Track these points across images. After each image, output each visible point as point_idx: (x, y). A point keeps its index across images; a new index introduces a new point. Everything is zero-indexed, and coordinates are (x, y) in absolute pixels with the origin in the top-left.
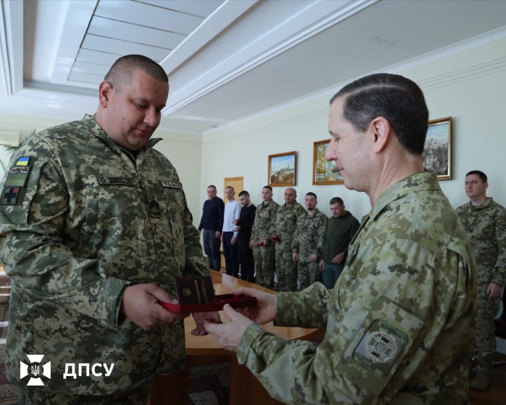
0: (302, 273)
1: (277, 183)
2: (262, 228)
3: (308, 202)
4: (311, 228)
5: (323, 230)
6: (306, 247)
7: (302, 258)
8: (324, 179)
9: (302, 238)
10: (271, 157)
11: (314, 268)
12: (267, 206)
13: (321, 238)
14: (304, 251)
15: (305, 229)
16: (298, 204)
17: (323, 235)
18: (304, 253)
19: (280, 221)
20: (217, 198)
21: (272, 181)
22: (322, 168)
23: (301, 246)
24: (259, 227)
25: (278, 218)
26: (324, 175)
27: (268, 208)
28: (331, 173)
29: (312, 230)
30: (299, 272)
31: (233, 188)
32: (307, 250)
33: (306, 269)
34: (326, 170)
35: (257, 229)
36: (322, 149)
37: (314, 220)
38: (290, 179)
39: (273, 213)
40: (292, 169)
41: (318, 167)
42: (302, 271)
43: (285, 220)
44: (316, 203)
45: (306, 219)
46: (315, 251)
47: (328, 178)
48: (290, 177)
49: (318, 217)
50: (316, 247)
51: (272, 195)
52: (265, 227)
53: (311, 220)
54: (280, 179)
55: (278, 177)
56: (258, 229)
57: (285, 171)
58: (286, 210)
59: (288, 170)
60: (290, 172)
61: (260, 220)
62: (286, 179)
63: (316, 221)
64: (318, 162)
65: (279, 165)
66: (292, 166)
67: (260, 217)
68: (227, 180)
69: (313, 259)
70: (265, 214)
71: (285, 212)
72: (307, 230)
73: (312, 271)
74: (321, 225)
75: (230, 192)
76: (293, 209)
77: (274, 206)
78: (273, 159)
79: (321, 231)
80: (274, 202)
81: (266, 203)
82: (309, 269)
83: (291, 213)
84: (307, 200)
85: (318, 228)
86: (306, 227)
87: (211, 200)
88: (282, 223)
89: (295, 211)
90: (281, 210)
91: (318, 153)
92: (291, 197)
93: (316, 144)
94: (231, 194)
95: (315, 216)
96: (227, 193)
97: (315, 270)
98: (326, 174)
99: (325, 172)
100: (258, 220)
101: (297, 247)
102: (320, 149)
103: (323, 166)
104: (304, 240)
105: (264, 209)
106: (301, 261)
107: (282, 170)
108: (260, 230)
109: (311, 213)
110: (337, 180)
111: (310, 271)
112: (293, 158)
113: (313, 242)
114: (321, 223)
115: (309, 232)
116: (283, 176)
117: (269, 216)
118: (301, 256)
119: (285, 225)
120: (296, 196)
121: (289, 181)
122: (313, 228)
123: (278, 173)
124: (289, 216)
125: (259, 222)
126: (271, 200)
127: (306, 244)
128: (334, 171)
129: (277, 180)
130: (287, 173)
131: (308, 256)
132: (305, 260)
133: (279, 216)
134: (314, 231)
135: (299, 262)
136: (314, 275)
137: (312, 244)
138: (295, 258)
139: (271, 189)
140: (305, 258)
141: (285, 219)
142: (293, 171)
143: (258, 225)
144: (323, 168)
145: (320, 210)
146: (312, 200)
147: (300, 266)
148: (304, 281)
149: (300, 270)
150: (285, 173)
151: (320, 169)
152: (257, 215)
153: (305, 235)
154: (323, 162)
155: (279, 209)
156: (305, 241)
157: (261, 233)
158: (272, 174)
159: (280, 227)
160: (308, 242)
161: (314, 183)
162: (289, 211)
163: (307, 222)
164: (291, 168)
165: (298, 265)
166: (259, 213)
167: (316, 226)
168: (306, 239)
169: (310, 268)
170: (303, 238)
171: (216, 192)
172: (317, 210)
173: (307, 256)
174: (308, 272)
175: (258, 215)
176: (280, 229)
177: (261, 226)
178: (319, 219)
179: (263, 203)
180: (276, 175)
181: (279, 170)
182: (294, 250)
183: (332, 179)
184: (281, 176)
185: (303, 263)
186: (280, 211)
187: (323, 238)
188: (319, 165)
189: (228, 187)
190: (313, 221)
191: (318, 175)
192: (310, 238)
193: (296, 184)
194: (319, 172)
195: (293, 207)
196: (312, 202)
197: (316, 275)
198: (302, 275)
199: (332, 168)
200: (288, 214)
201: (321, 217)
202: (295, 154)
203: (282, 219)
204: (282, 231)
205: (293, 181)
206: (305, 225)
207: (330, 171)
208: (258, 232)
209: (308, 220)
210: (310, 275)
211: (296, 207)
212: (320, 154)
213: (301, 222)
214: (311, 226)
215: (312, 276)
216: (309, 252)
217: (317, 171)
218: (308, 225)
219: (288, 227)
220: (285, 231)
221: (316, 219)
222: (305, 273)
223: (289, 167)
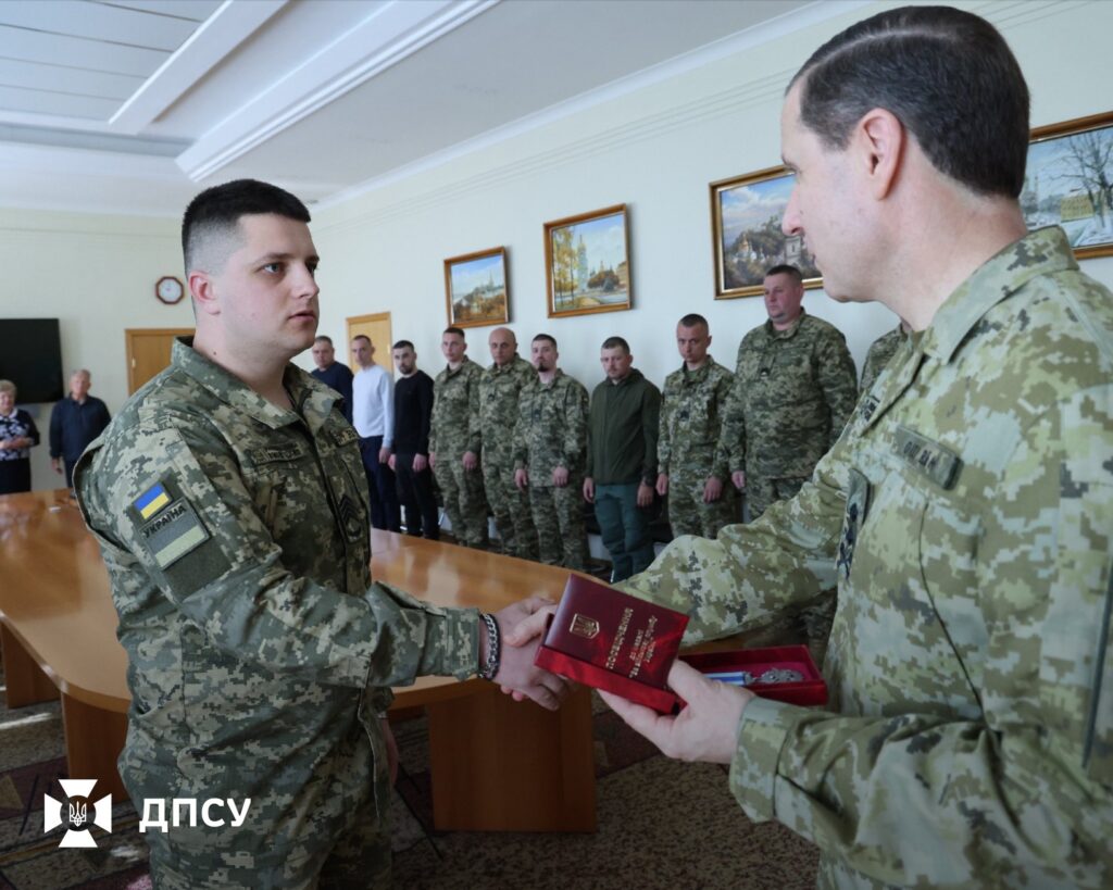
0: (541, 511)
1: (468, 320)
2: (452, 423)
3: (538, 355)
4: (548, 412)
5: (575, 415)
6: (543, 453)
7: (536, 479)
8: (572, 302)
9: (532, 435)
10: (449, 263)
11: (565, 498)
12: (458, 373)
13: (572, 431)
14: (540, 464)
15: (537, 416)
16: (524, 361)
17: (576, 425)
18: (541, 468)
19: (489, 403)
20: (336, 364)
21: (457, 315)
22: (565, 279)
23: (532, 453)
24: (444, 422)
25: (483, 396)
26: (572, 295)
27: (462, 379)
28: (587, 290)
29: (551, 416)
30: (535, 510)
31: (368, 339)
32: (545, 460)
33: (546, 501)
34: (575, 283)
35: (440, 425)
36: (563, 237)
37: (554, 395)
38: (499, 307)
39: (472, 386)
40: (500, 287)
41: (557, 278)
42: (540, 507)
43: (498, 399)
44: (557, 355)
45: (537, 394)
46: (562, 461)
47: (579, 300)
48: (496, 306)
49: (563, 387)
50: (563, 453)
51: (465, 346)
52: (459, 420)
53: (546, 395)
54: (475, 310)
55: (468, 307)
56: (444, 425)
57: (483, 293)
58: (497, 375)
59: (490, 288)
60: (496, 294)
61: (446, 406)
62: (488, 308)
63: (560, 395)
64: (557, 266)
65: (469, 280)
66: (500, 281)
67: (445, 399)
68: (352, 321)
69: (560, 478)
70: (454, 392)
71: (496, 381)
72: (540, 418)
73: (561, 505)
74: (571, 404)
75: (363, 349)
76: (513, 372)
77: (476, 372)
78: (454, 268)
79: (573, 415)
80: (473, 363)
81: (454, 367)
82: (553, 501)
83: (509, 383)
84: (536, 350)
85: (565, 413)
86: (538, 412)
87: (323, 370)
88: (491, 407)
89: (519, 376)
90: (487, 377)
91: (555, 247)
92: (506, 348)
93: (549, 228)
94: (364, 353)
95: (555, 386)
96: (355, 351)
97: (566, 502)
98: (575, 292)
99: (572, 289)
100: (441, 405)
101: (523, 455)
102: (559, 238)
103: (569, 276)
104: (537, 439)
105: (451, 382)
106: (535, 485)
107: (477, 291)
108: (447, 428)
109: (545, 380)
110: (601, 303)
111: (556, 506)
112: (499, 262)
113: (555, 441)
114: (569, 398)
115: (546, 421)
116: (480, 302)
117: (465, 395)
118: (535, 474)
119: (501, 409)
120: (516, 345)
121: (495, 313)
122: (552, 412)
123: (470, 298)
124: (506, 388)
125: (445, 411)
126: (465, 359)
127: (542, 449)
128: (593, 284)
129: (469, 314)
130: (490, 295)
131: (550, 473)
132: (544, 481)
133: (484, 392)
134: (555, 418)
135: (531, 489)
136: (565, 512)
137: (555, 447)
138: (522, 481)
139: (462, 334)
140: (543, 478)
141: (499, 395)
142: (503, 292)
143: (443, 418)
144: (569, 280)
145: (565, 371)
146: (545, 349)
147: (536, 497)
148: (547, 529)
149: (536, 505)
150: (484, 296)
151: (563, 281)
152: (436, 395)
153: (537, 429)
154: (567, 266)
155: (483, 378)
156: (538, 442)
157: (452, 433)
158: (455, 301)
159: (489, 414)
160: (545, 443)
161: (551, 314)
162: (505, 377)
163: (538, 399)
164: (496, 284)
165: (531, 495)
166: (441, 391)
167: (560, 406)
168: (540, 437)
169: (556, 499)
170: (534, 435)
171: (333, 350)
172: (559, 371)
173: (546, 473)
174: (552, 507)
175: (440, 396)
176: (490, 418)
177: (448, 418)
178: (565, 392)
179: (448, 368)
180: (464, 303)
181: (470, 290)
182: (518, 463)
183: (589, 302)
184: (475, 304)
185: (541, 490)
186: (487, 381)
187: (577, 430)
188: (559, 274)
189: (359, 337)
190: (552, 398)
191: (559, 295)
192: (548, 435)
193: (510, 319)
194: (560, 288)
195: (513, 368)
196: (547, 355)
197: (570, 514)
198: (543, 516)
199: (589, 278)
200: (503, 384)
201: (569, 385)
202: (503, 253)
203: (492, 397)
204: (495, 422)
205: (504, 314)
206: (537, 407)
207: (585, 286)
208: (444, 432)
209: (541, 395)
210: (559, 514)
211: (520, 367)
212: (558, 249)
213: (526, 400)
214: (549, 408)
215: (563, 515)
216: (551, 465)
217: (556, 287)
218: (541, 406)
219: (506, 413)
220: (500, 422)
221: (560, 391)
222: (547, 510)
223: (492, 283)
